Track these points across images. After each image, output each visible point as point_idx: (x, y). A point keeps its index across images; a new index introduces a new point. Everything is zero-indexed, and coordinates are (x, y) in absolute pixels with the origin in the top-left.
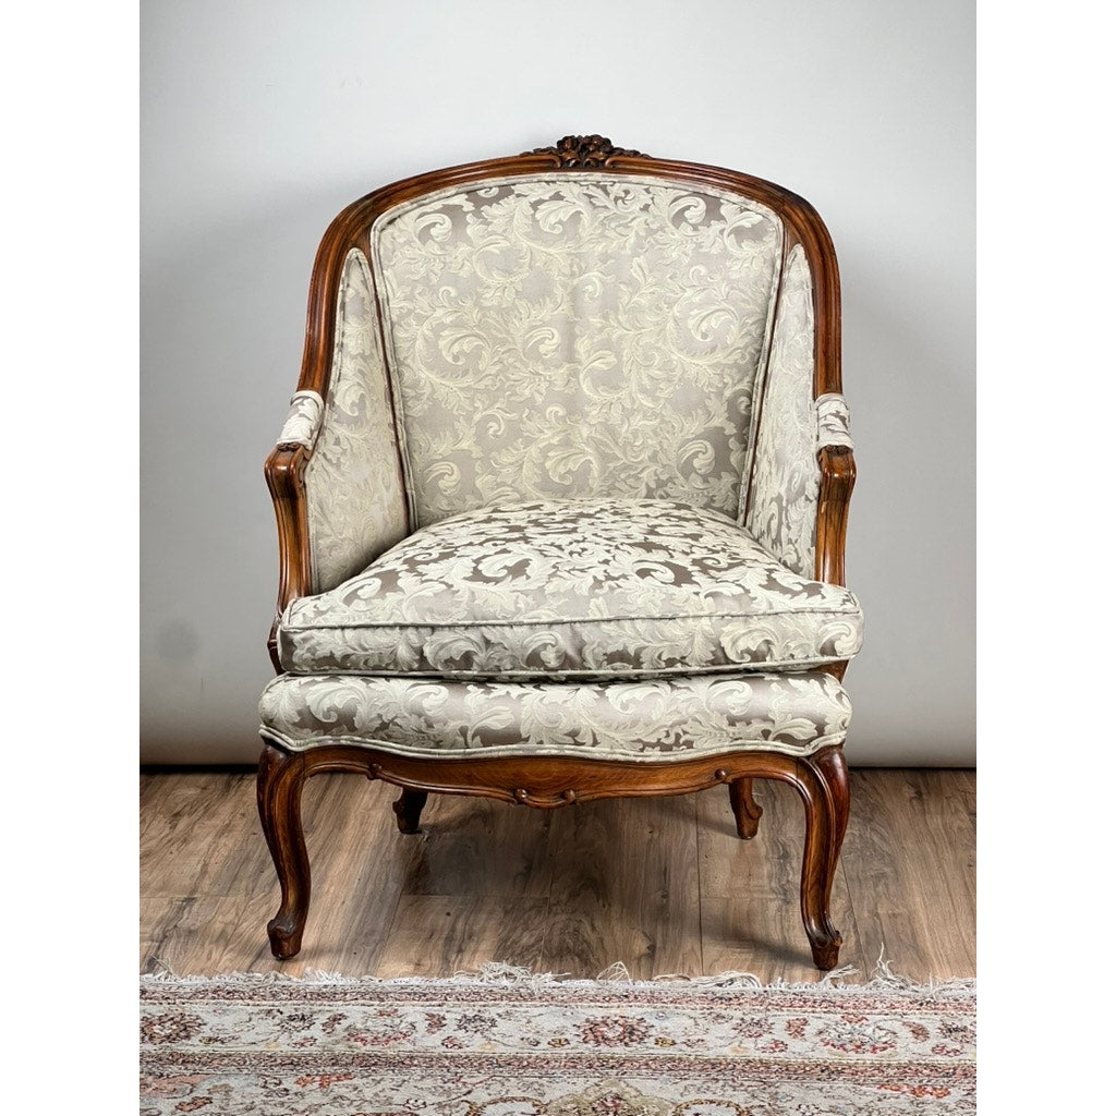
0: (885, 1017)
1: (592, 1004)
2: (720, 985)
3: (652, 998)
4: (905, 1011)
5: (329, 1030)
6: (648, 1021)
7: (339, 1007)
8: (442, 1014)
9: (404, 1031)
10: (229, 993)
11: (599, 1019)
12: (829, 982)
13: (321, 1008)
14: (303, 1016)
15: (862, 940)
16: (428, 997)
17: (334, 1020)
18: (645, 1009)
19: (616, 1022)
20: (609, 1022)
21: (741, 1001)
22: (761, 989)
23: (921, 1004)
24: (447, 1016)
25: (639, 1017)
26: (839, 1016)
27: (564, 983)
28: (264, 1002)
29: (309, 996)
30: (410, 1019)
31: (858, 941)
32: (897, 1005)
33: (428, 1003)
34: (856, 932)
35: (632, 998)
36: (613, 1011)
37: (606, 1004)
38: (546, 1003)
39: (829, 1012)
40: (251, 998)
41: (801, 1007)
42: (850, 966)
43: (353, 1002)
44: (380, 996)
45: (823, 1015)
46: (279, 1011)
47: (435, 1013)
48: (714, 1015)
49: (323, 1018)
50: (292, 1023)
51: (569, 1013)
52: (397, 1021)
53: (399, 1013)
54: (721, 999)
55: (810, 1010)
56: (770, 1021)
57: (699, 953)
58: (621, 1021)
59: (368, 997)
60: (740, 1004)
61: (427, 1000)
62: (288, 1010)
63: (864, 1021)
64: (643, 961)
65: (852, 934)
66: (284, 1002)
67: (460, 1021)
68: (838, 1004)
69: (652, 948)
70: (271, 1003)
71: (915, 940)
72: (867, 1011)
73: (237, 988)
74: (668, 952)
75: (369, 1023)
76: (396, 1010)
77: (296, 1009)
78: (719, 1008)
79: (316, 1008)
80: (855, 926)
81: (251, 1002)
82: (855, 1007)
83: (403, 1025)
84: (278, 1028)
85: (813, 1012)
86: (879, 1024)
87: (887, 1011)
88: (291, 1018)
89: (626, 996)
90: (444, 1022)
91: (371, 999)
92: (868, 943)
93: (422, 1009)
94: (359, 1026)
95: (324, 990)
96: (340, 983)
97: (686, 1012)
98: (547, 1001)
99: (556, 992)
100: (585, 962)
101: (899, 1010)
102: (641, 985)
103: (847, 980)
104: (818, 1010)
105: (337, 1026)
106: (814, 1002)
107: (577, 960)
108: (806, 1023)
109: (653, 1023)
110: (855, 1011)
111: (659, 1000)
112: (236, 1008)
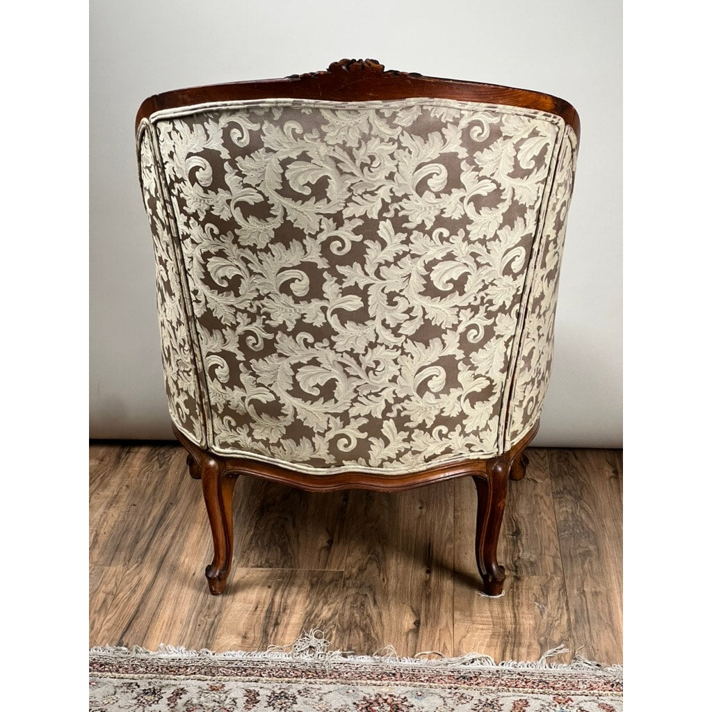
0: (586, 698)
1: (369, 682)
2: (464, 664)
3: (413, 676)
4: (601, 692)
5: (172, 705)
6: (409, 700)
7: (182, 681)
8: (257, 689)
9: (228, 707)
10: (101, 666)
11: (373, 698)
12: (544, 662)
13: (167, 682)
14: (154, 690)
15: (572, 618)
16: (248, 672)
17: (177, 694)
18: (408, 688)
19: (386, 701)
20: (381, 701)
21: (480, 681)
22: (495, 668)
23: (613, 686)
24: (261, 692)
25: (403, 697)
26: (552, 696)
27: (350, 659)
28: (127, 675)
29: (160, 670)
30: (233, 695)
31: (569, 620)
32: (594, 686)
33: (247, 678)
34: (568, 609)
35: (398, 675)
36: (384, 690)
37: (379, 682)
38: (334, 680)
39: (544, 693)
40: (117, 671)
41: (524, 687)
42: (562, 646)
43: (192, 676)
44: (211, 670)
45: (540, 696)
46: (137, 684)
47: (251, 689)
48: (459, 695)
49: (168, 693)
50: (146, 697)
51: (351, 691)
52: (223, 697)
53: (226, 689)
54: (464, 678)
55: (530, 690)
56: (500, 703)
57: (451, 630)
58: (389, 701)
59: (203, 671)
60: (478, 684)
61: (247, 676)
62: (144, 685)
63: (570, 702)
64: (410, 635)
65: (565, 611)
66: (141, 675)
67: (270, 697)
68: (551, 684)
69: (417, 623)
70: (132, 675)
71: (611, 618)
72: (572, 692)
73: (108, 661)
74: (429, 626)
75: (202, 699)
76: (223, 686)
77: (150, 683)
78: (463, 688)
79: (165, 682)
80: (567, 604)
81: (117, 675)
82: (564, 688)
83: (228, 701)
84: (135, 701)
85: (533, 693)
86: (581, 705)
87: (587, 692)
88: (145, 692)
89: (394, 675)
90: (257, 698)
91: (205, 674)
92: (577, 621)
93: (240, 684)
94: (195, 701)
95: (171, 663)
96: (185, 656)
97: (438, 691)
98: (335, 678)
99: (342, 668)
100: (368, 637)
101: (596, 691)
102: (408, 663)
103: (560, 660)
104: (536, 690)
105: (178, 701)
106: (533, 683)
107: (361, 634)
108: (527, 704)
109: (413, 703)
110: (562, 692)
111: (418, 678)
112: (106, 680)
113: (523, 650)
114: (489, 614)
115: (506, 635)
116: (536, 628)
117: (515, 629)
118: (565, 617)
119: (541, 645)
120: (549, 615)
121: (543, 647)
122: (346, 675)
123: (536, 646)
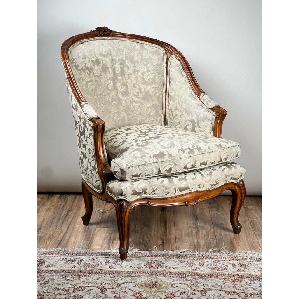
0: (225, 261)
1: (148, 257)
2: (181, 253)
3: (164, 256)
4: (230, 260)
5: (79, 264)
6: (163, 262)
7: (82, 258)
9: (99, 264)
10: (52, 253)
11: (150, 261)
12: (210, 252)
13: (77, 258)
14: (72, 260)
15: (218, 241)
16: (105, 255)
17: (81, 261)
18: (162, 259)
19: (155, 262)
20: (153, 262)
21: (187, 257)
22: (192, 254)
23: (234, 258)
24: (110, 260)
25: (161, 261)
26: (212, 261)
27: (141, 251)
28: (62, 256)
29: (73, 255)
30: (100, 261)
31: (217, 241)
32: (227, 258)
33: (105, 257)
34: (216, 239)
35: (158, 256)
36: (154, 259)
37: (152, 257)
38: (136, 257)
39: (210, 260)
40: (58, 255)
41: (203, 258)
42: (215, 248)
43: (85, 256)
44: (92, 254)
45: (208, 261)
46: (66, 258)
47: (107, 259)
49: (78, 260)
50: (69, 262)
51: (142, 260)
52: (97, 261)
53: (98, 259)
54: (182, 256)
55: (205, 259)
56: (195, 262)
57: (175, 244)
58: (156, 262)
59: (89, 255)
60: (187, 258)
61: (105, 256)
62: (68, 258)
63: (219, 262)
64: (161, 246)
66: (67, 256)
67: (114, 261)
68: (212, 258)
69: (163, 243)
70: (63, 256)
72: (220, 260)
73: (54, 252)
74: (167, 243)
75: (90, 262)
76: (97, 259)
77: (70, 258)
78: (181, 259)
79: (75, 258)
80: (216, 237)
81: (58, 256)
83: (99, 262)
84: (66, 263)
85: (206, 260)
86: (223, 263)
87: (225, 260)
88: (69, 260)
89: (157, 255)
90: (109, 262)
92: (219, 242)
93: (103, 258)
94: (87, 263)
95: (77, 253)
96: (81, 251)
97: (173, 259)
98: (136, 256)
99: (138, 254)
100: (146, 246)
101: (228, 260)
102: (161, 252)
103: (214, 251)
104: (207, 259)
105: (81, 262)
106: (206, 257)
107: (143, 245)
108: (204, 263)
109: (164, 262)
110: (216, 260)
111: (166, 256)
112: (54, 257)
113: (201, 249)
114: (188, 240)
115: (195, 245)
116: (205, 244)
117: (198, 244)
118: (215, 241)
119: (207, 248)
120: (209, 240)
122: (140, 256)
123: (205, 248)
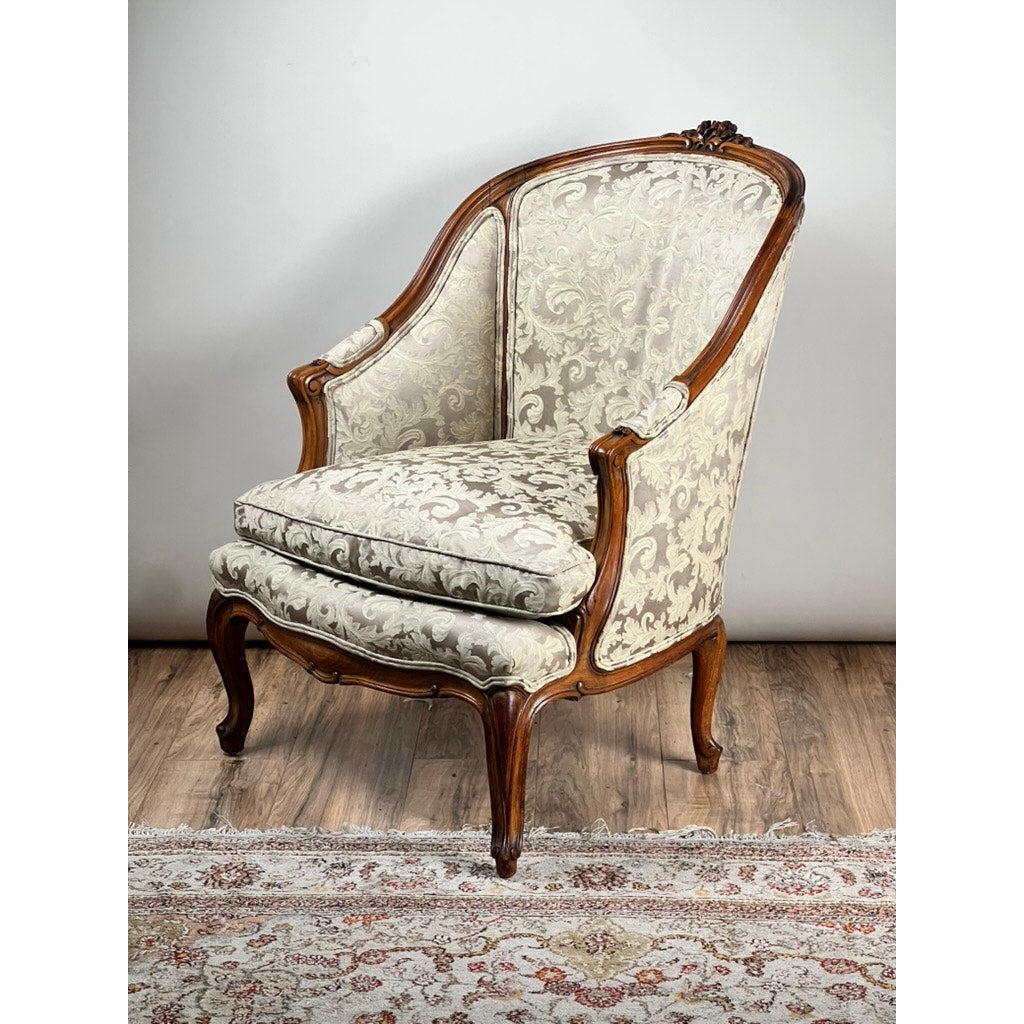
0: (820, 863)
1: (580, 854)
2: (684, 837)
3: (628, 849)
4: (836, 858)
5: (366, 876)
6: (626, 868)
7: (372, 857)
8: (456, 862)
9: (427, 877)
10: (280, 844)
11: (586, 867)
12: (773, 834)
13: (357, 857)
14: (343, 865)
15: (799, 796)
16: (444, 847)
17: (369, 867)
18: (623, 858)
19: (600, 869)
20: (594, 869)
21: (701, 850)
22: (716, 840)
23: (849, 852)
24: (461, 864)
25: (618, 865)
26: (782, 863)
27: (558, 835)
28: (310, 853)
29: (346, 847)
30: (431, 867)
31: (795, 798)
32: (829, 852)
33: (444, 853)
34: (793, 789)
35: (611, 848)
36: (596, 860)
37: (590, 854)
38: (541, 853)
39: (774, 860)
40: (299, 849)
41: (751, 855)
42: (789, 820)
43: (383, 852)
44: (405, 846)
45: (769, 862)
46: (323, 860)
47: (451, 862)
48: (679, 863)
49: (360, 866)
50: (335, 870)
51: (561, 862)
52: (421, 868)
53: (422, 862)
54: (685, 849)
55: (758, 858)
56: (726, 868)
57: (664, 810)
58: (604, 869)
59: (394, 848)
60: (700, 853)
61: (443, 851)
62: (331, 859)
63: (802, 867)
64: (618, 815)
65: (790, 791)
66: (326, 852)
67: (472, 868)
68: (781, 852)
69: (625, 804)
70: (316, 853)
71: (842, 796)
72: (805, 858)
73: (287, 840)
74: (639, 808)
75: (398, 871)
76: (419, 860)
77: (337, 859)
78: (683, 858)
79: (353, 858)
80: (792, 784)
81: (298, 852)
82: (795, 855)
83: (426, 872)
84: (324, 874)
85: (761, 860)
86: (815, 870)
87: (821, 858)
88: (334, 866)
89: (607, 847)
90: (459, 869)
91: (397, 849)
92: (803, 799)
93: (440, 858)
94: (390, 873)
95: (358, 842)
96: (371, 835)
97: (657, 860)
98: (542, 851)
99: (549, 843)
100: (572, 817)
101: (830, 857)
102: (619, 837)
103: (787, 832)
104: (765, 858)
105: (371, 873)
106: (761, 851)
107: (563, 815)
108: (755, 869)
109: (630, 870)
110: (794, 859)
111: (634, 850)
112: (287, 858)
113: (746, 826)
114: (704, 795)
115: (726, 813)
116: (759, 806)
117: (736, 807)
118: (791, 796)
119: (766, 821)
120: (772, 794)
121: (767, 823)
122: (553, 848)
123: (759, 820)
